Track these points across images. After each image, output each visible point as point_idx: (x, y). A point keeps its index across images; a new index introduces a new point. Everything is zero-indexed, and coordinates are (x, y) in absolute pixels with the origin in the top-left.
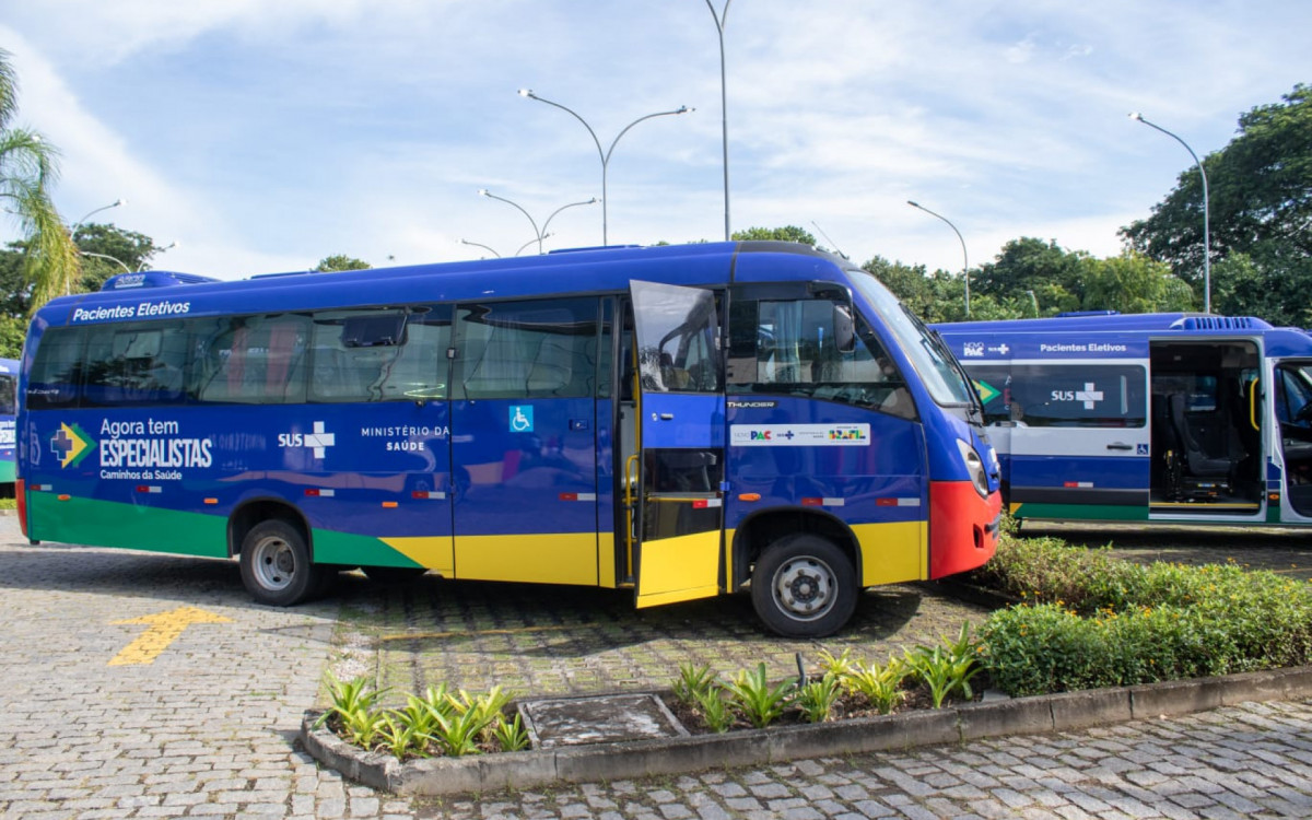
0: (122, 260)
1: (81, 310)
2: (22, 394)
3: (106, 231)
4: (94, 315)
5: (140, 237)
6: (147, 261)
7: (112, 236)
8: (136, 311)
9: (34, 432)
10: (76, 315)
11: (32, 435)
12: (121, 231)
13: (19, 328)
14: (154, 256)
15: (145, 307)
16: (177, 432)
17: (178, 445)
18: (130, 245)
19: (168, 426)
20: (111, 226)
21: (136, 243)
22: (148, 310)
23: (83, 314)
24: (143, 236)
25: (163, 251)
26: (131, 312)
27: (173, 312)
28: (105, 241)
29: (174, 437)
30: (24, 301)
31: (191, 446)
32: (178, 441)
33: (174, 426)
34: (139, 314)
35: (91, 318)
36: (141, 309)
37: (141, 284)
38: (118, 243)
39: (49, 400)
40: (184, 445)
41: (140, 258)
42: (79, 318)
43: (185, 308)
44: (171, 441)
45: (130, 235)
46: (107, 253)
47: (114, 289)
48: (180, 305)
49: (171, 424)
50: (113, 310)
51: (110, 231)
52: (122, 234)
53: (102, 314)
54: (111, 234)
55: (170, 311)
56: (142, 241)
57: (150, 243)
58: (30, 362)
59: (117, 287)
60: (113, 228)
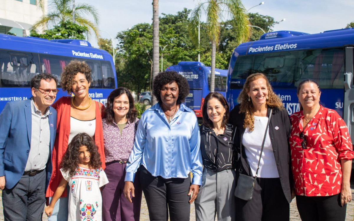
0: (261, 28)
1: (252, 48)
2: (228, 83)
3: (255, 16)
4: (257, 50)
5: (269, 18)
6: (271, 28)
7: (258, 18)
8: (274, 48)
9: (232, 98)
10: (250, 50)
11: (232, 99)
12: (261, 16)
13: (222, 57)
14: (274, 26)
15: (278, 46)
16: (290, 100)
17: (290, 106)
18: (264, 21)
19: (287, 97)
20: (257, 14)
21: (267, 20)
22: (279, 47)
23: (252, 50)
24: (270, 17)
25: (278, 23)
26: (271, 48)
27: (290, 48)
28: (255, 20)
29: (289, 102)
30: (224, 46)
31: (296, 106)
32: (290, 104)
33: (289, 97)
34: (275, 49)
35: (256, 51)
36: (276, 47)
37: (276, 36)
38: (260, 21)
39: (239, 85)
40: (293, 106)
41: (268, 27)
42: (251, 52)
43: (295, 46)
44: (287, 104)
45: (264, 17)
46: (255, 25)
47: (264, 39)
48: (293, 45)
49: (288, 97)
50: (265, 48)
51: (257, 16)
52: (262, 17)
53: (260, 49)
54: (257, 17)
55: (288, 48)
56: (269, 19)
57: (273, 20)
58: (231, 71)
59: (266, 38)
60: (258, 15)
